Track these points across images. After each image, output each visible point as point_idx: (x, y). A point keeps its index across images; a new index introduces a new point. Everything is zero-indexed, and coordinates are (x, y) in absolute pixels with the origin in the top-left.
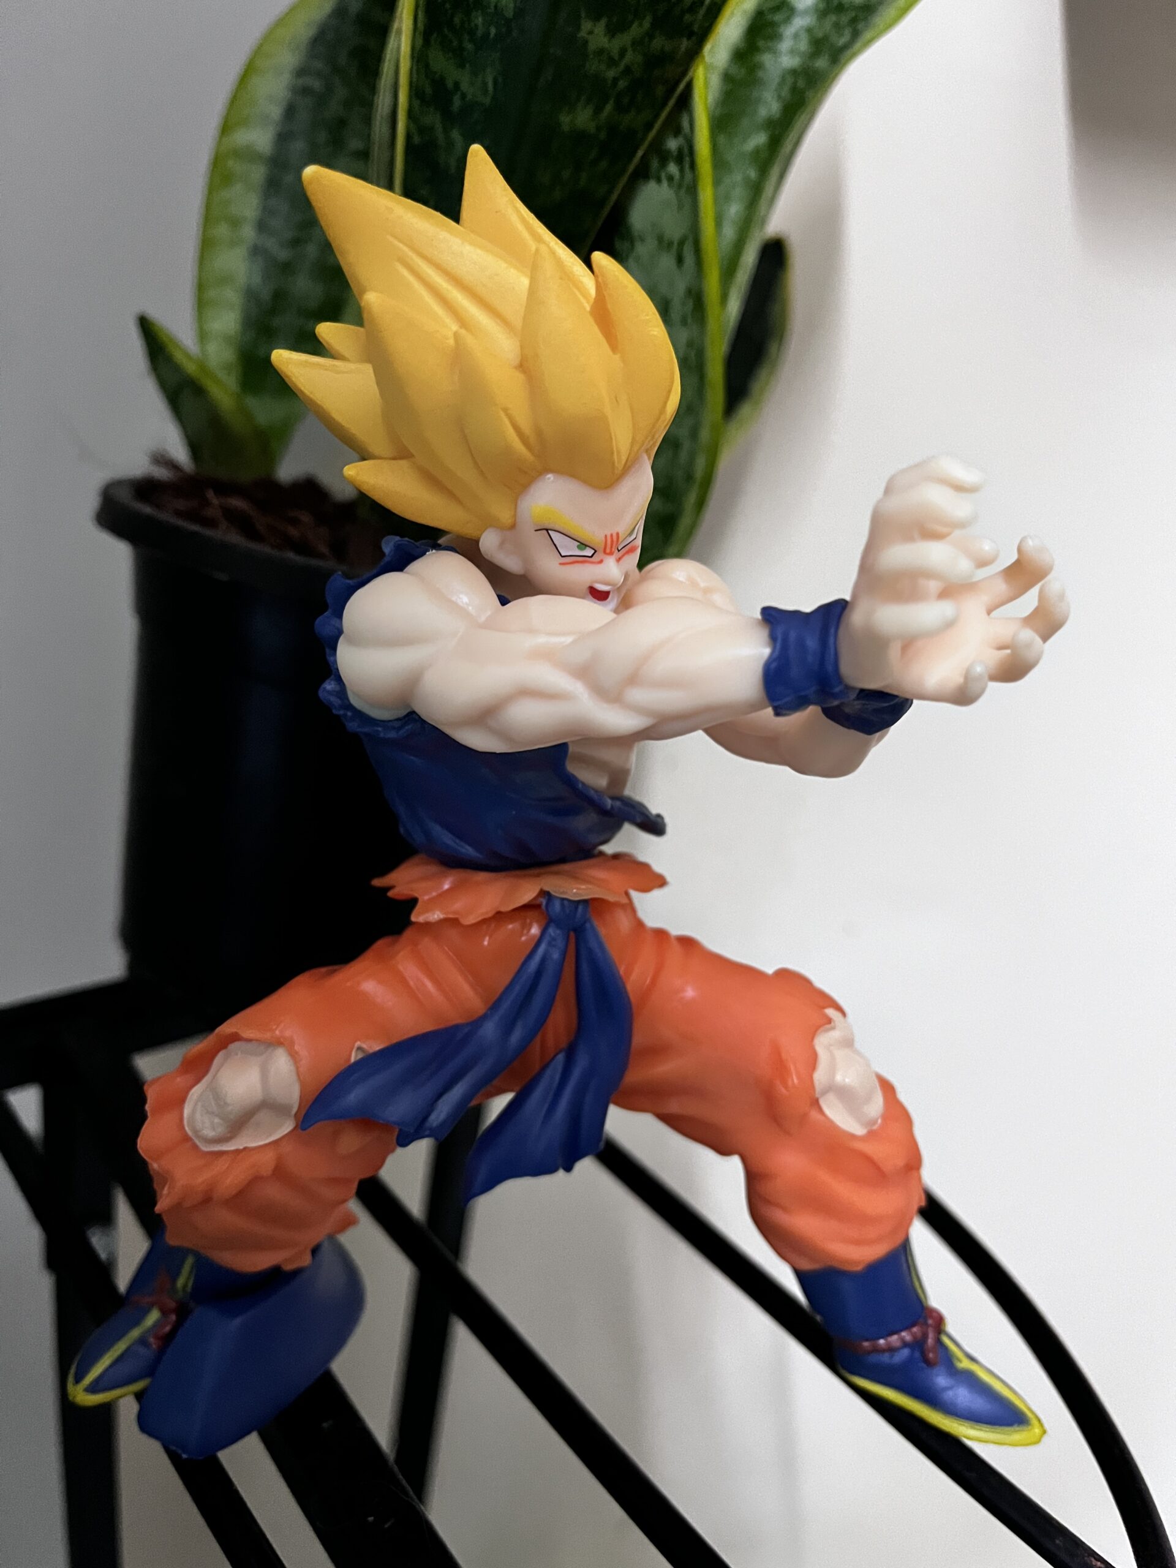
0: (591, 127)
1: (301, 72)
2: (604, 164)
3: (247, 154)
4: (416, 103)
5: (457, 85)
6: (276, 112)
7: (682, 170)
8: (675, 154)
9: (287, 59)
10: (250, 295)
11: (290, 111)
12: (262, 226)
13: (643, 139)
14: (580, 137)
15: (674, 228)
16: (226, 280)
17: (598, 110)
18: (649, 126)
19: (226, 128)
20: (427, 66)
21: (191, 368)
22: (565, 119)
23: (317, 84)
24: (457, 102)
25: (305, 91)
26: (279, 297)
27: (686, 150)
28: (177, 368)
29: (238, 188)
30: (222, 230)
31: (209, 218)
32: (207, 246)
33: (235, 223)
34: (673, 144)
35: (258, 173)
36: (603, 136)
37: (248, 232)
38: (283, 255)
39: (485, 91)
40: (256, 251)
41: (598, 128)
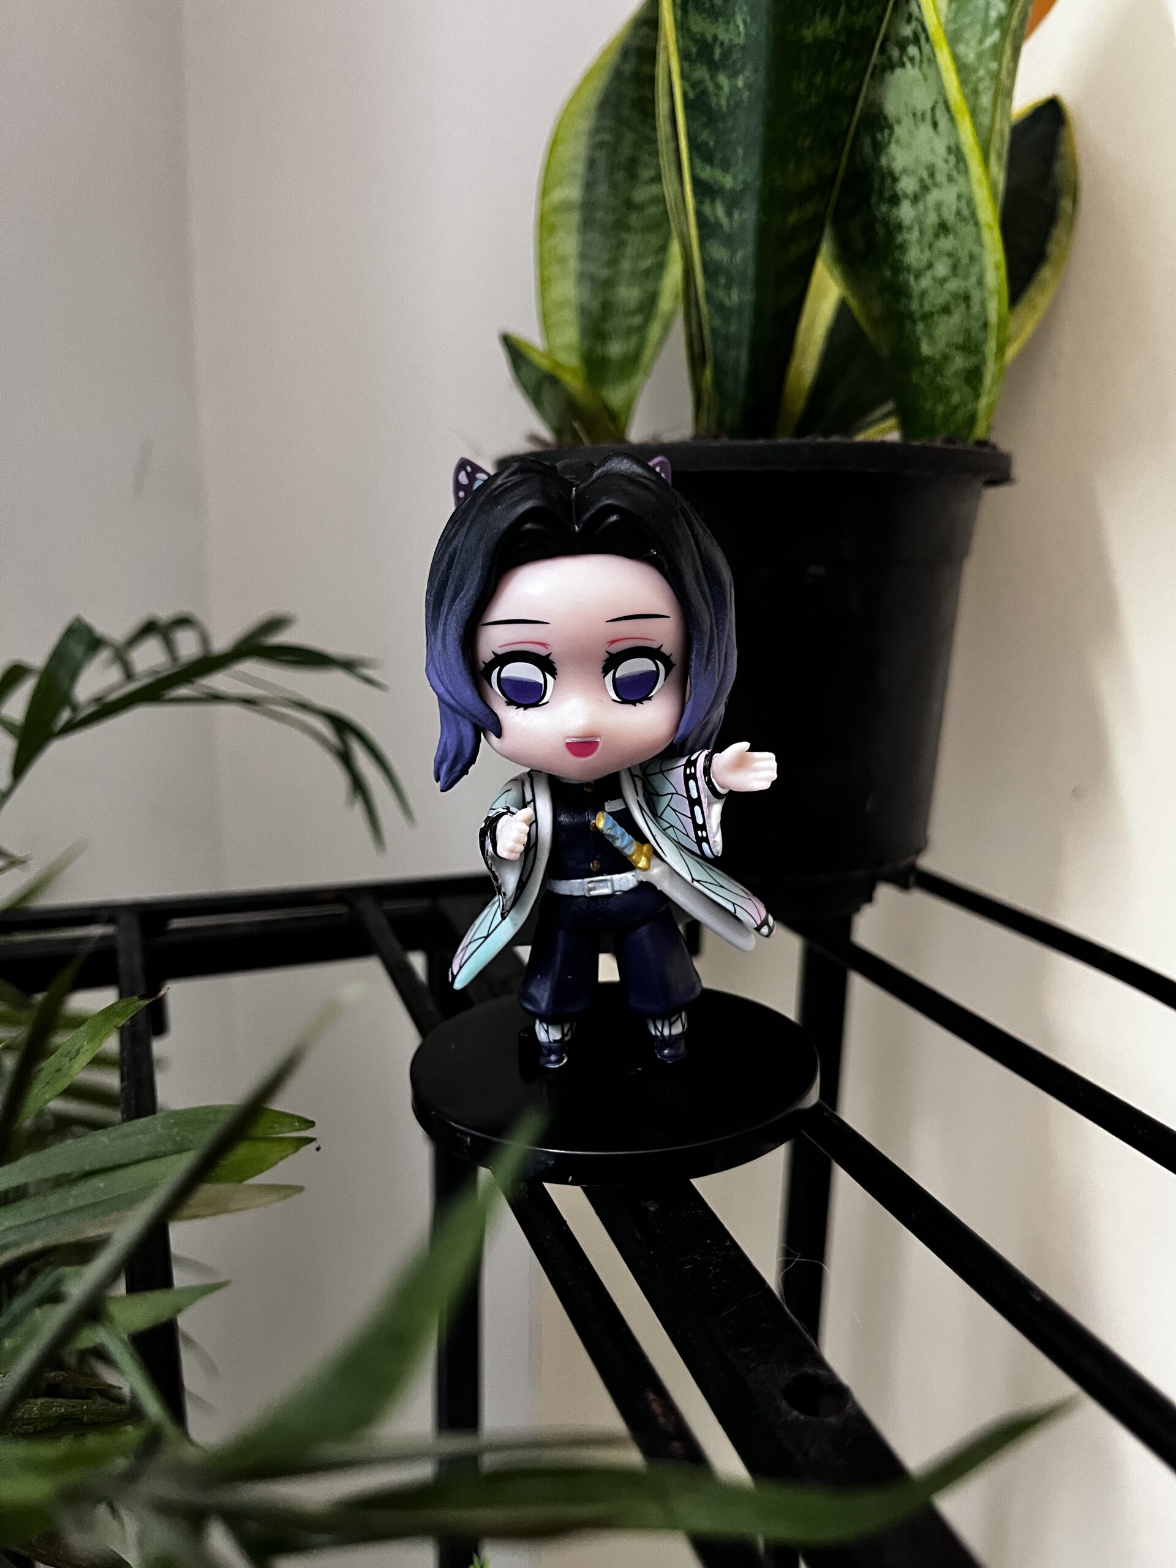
0: (831, 34)
1: (596, 131)
2: (848, 64)
3: (565, 206)
4: (686, 65)
5: (715, 37)
6: (580, 168)
7: (920, 48)
8: (911, 36)
9: (584, 124)
10: (584, 312)
11: (591, 164)
12: (583, 256)
13: (878, 33)
14: (821, 44)
15: (922, 99)
16: (561, 305)
17: (833, 17)
18: (880, 19)
19: (545, 192)
20: (689, 30)
21: (545, 364)
22: (807, 34)
23: (607, 137)
24: (717, 52)
25: (601, 145)
26: (607, 308)
27: (920, 29)
28: (535, 368)
29: (561, 235)
30: (555, 270)
31: (542, 262)
32: (544, 284)
33: (562, 260)
34: (907, 31)
35: (574, 218)
36: (842, 38)
37: (573, 265)
38: (604, 273)
39: (739, 33)
40: (583, 277)
41: (837, 33)
